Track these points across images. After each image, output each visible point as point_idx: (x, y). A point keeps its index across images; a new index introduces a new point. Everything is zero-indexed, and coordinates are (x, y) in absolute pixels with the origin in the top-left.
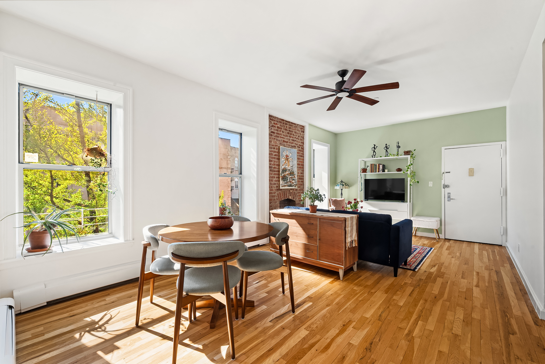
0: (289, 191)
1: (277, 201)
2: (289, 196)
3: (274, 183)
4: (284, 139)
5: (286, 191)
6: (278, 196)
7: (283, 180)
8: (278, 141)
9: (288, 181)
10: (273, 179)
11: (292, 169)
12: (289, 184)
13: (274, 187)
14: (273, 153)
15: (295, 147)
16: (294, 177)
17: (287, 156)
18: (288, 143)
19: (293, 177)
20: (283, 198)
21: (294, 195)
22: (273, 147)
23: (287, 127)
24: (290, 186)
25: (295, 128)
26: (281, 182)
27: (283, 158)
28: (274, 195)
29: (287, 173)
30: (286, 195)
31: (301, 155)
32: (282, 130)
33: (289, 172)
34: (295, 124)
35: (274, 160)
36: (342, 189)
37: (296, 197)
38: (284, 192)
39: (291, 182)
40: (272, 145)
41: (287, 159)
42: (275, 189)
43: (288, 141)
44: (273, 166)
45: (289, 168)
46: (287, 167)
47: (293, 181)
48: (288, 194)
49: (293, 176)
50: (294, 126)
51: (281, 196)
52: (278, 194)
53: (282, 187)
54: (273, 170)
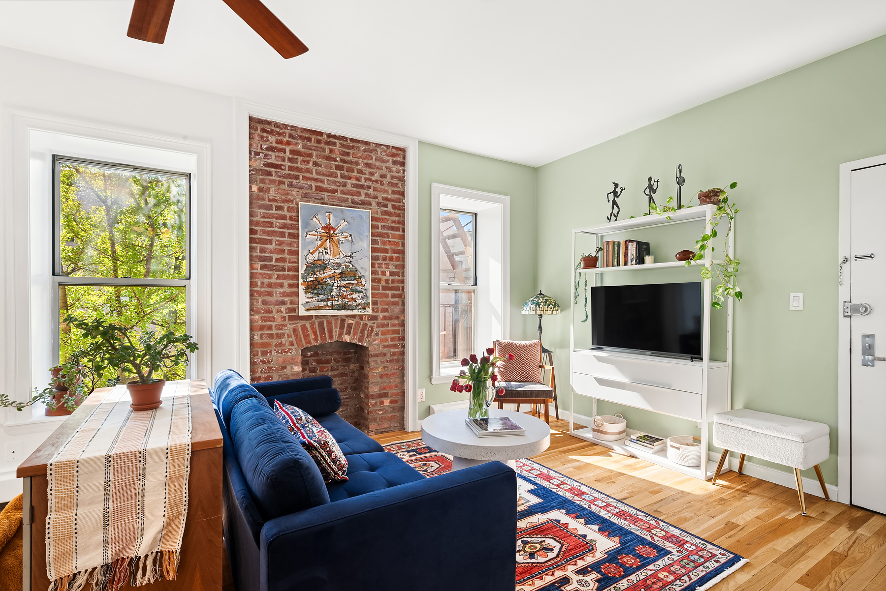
0: (343, 321)
1: (290, 349)
2: (341, 335)
3: (277, 301)
4: (319, 184)
5: (329, 323)
6: (296, 336)
7: (313, 293)
8: (296, 189)
9: (334, 293)
10: (274, 290)
11: (350, 262)
12: (335, 303)
13: (279, 311)
14: (273, 220)
15: (364, 204)
16: (359, 283)
17: (328, 228)
18: (338, 194)
19: (353, 284)
20: (316, 339)
21: (362, 332)
22: (274, 204)
23: (331, 151)
24: (343, 307)
25: (366, 153)
26: (303, 297)
27: (314, 233)
28: (280, 332)
29: (328, 272)
30: (330, 331)
31: (393, 225)
32: (314, 159)
33: (338, 271)
34: (367, 143)
35: (278, 241)
36: (541, 316)
37: (369, 335)
38: (321, 324)
39: (344, 297)
40: (269, 200)
41: (330, 237)
42: (284, 318)
43: (336, 188)
44: (275, 256)
45: (337, 261)
46: (326, 257)
47: (355, 296)
48: (336, 332)
49: (355, 282)
50: (363, 147)
51: (306, 336)
52: (295, 330)
53: (307, 310)
54: (275, 266)
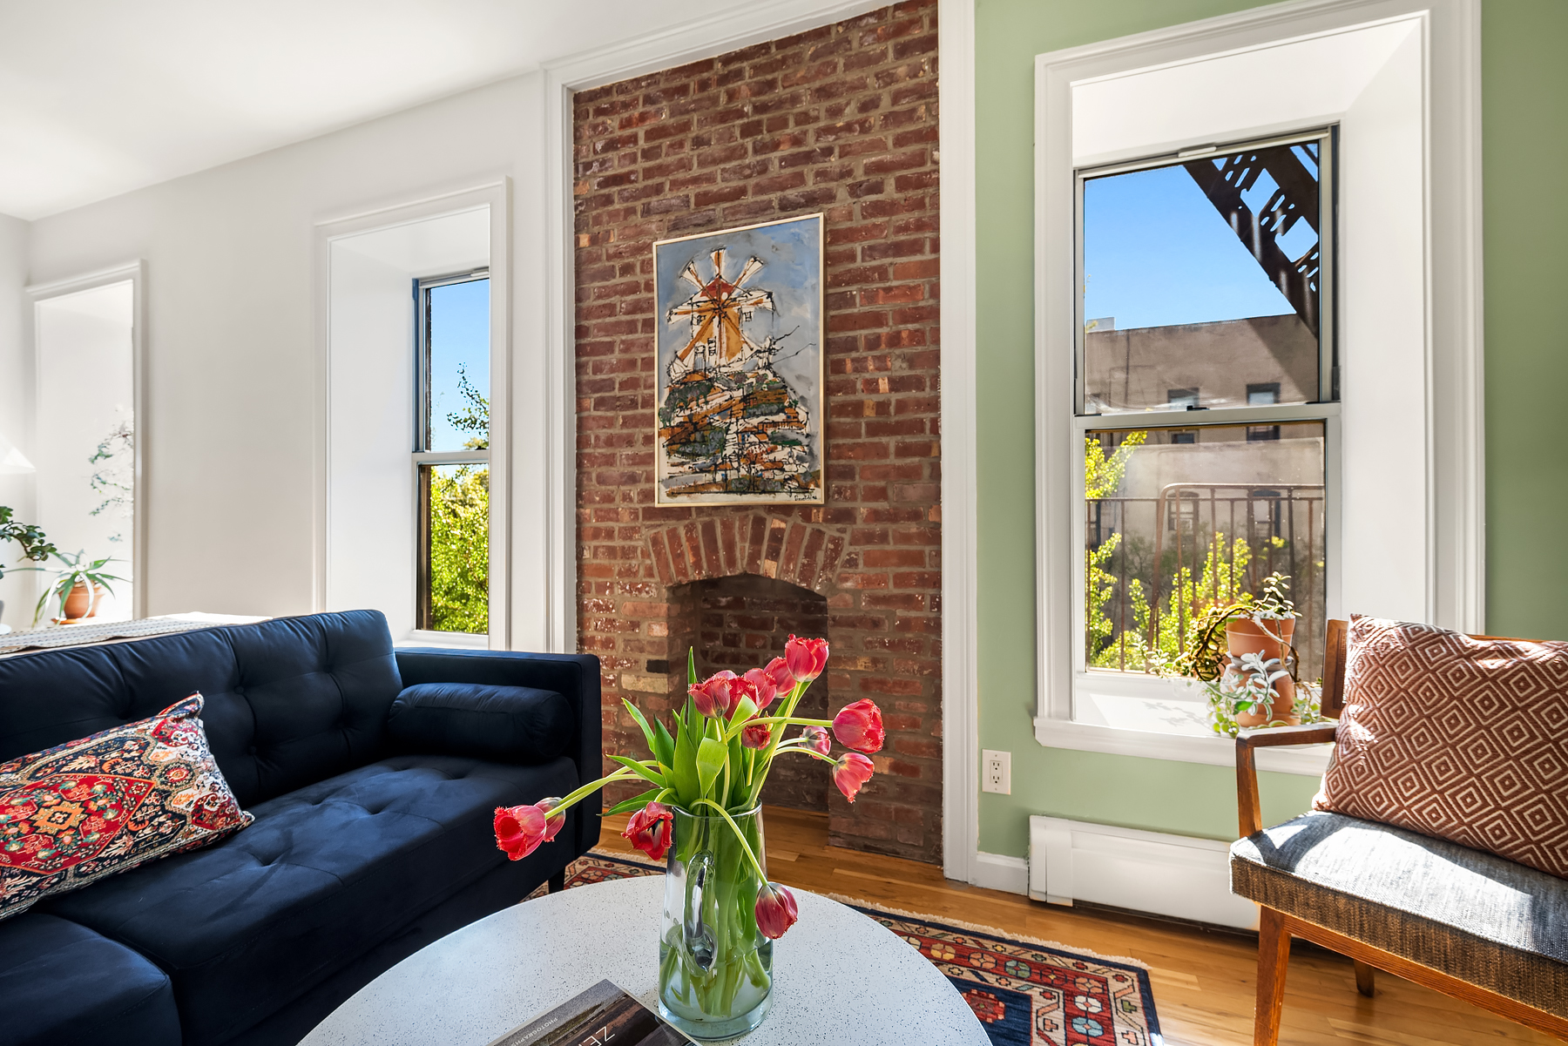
0: (759, 523)
1: (645, 585)
2: (754, 557)
3: (622, 475)
4: (705, 187)
5: (727, 527)
6: (658, 554)
7: (683, 454)
8: (657, 217)
9: (729, 450)
10: (617, 451)
11: (768, 366)
12: (732, 475)
13: (626, 498)
14: (615, 299)
15: (811, 202)
16: (792, 420)
17: (716, 288)
18: (749, 199)
19: (775, 424)
20: (697, 565)
21: (811, 553)
22: (618, 264)
23: (731, 96)
24: (752, 485)
25: (818, 62)
26: (663, 466)
27: (686, 307)
28: (627, 543)
29: (717, 400)
30: (730, 547)
31: (902, 237)
32: (695, 131)
33: (738, 394)
34: (821, 33)
35: (623, 342)
37: (829, 564)
38: (709, 529)
39: (752, 460)
40: (609, 258)
41: (720, 310)
42: (635, 513)
43: (741, 183)
44: (620, 377)
45: (737, 367)
46: (712, 360)
47: (781, 454)
48: (743, 548)
49: (781, 417)
50: (809, 49)
51: (679, 557)
52: (656, 541)
53: (672, 494)
54: (618, 399)
